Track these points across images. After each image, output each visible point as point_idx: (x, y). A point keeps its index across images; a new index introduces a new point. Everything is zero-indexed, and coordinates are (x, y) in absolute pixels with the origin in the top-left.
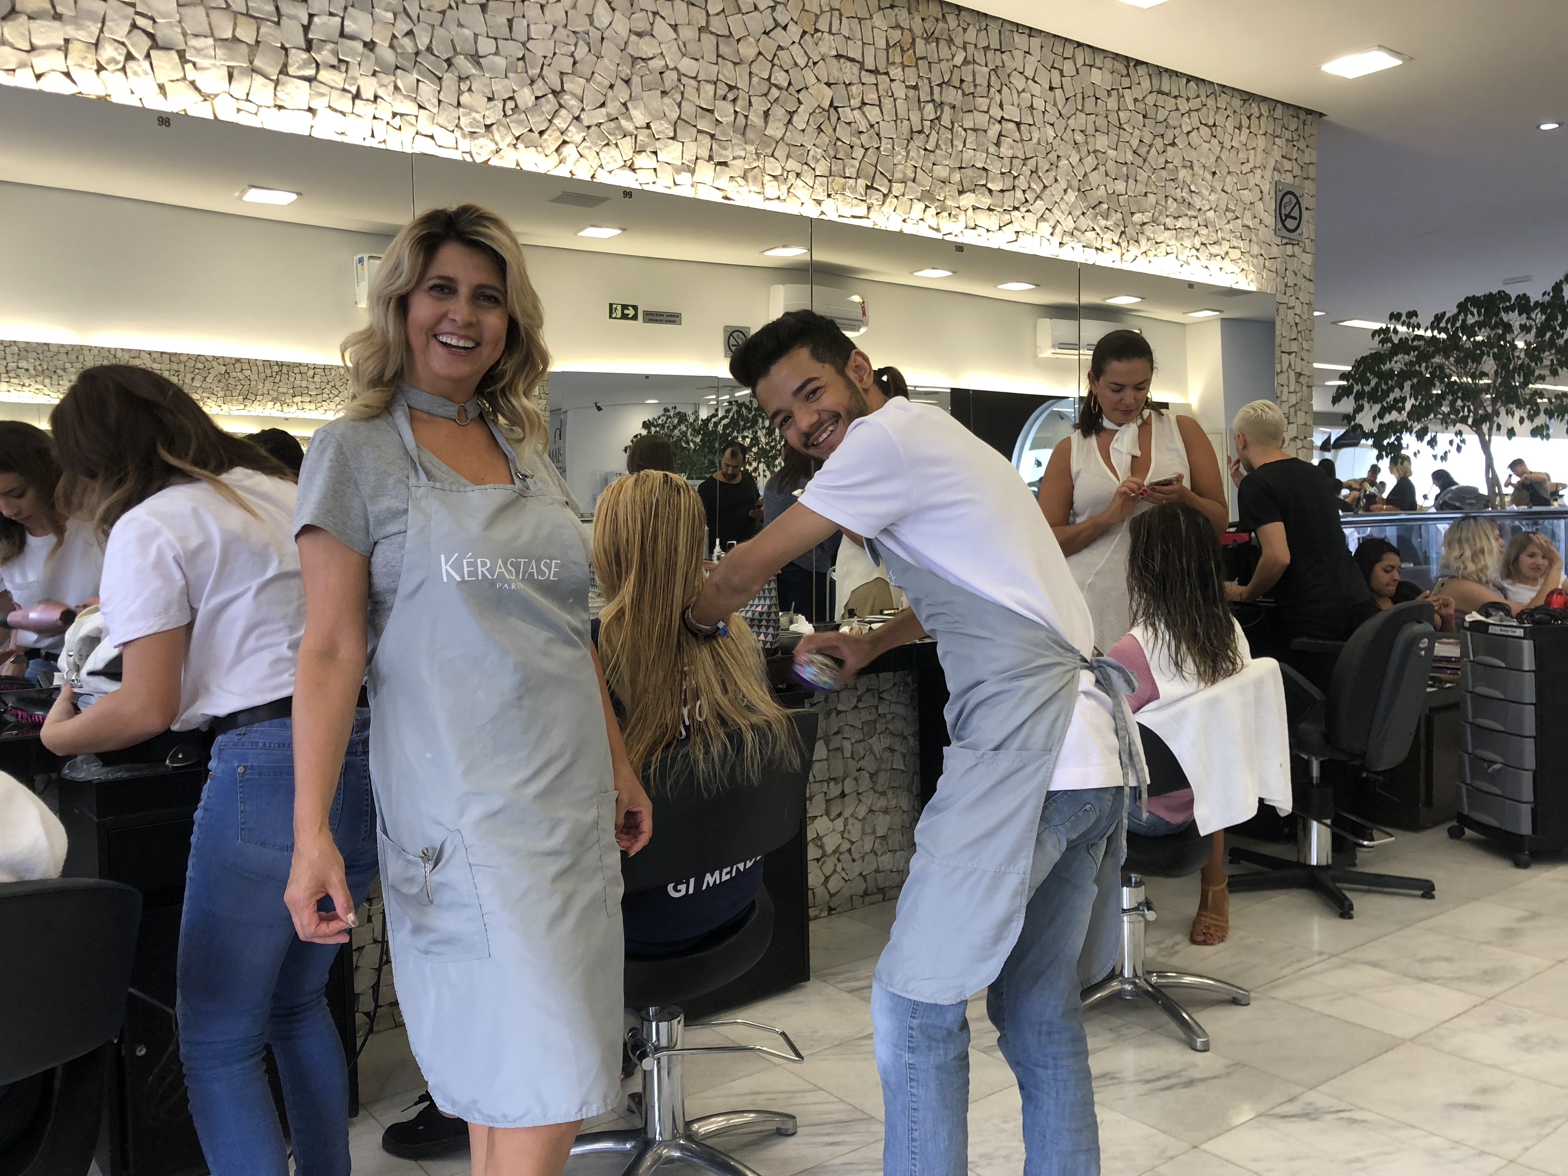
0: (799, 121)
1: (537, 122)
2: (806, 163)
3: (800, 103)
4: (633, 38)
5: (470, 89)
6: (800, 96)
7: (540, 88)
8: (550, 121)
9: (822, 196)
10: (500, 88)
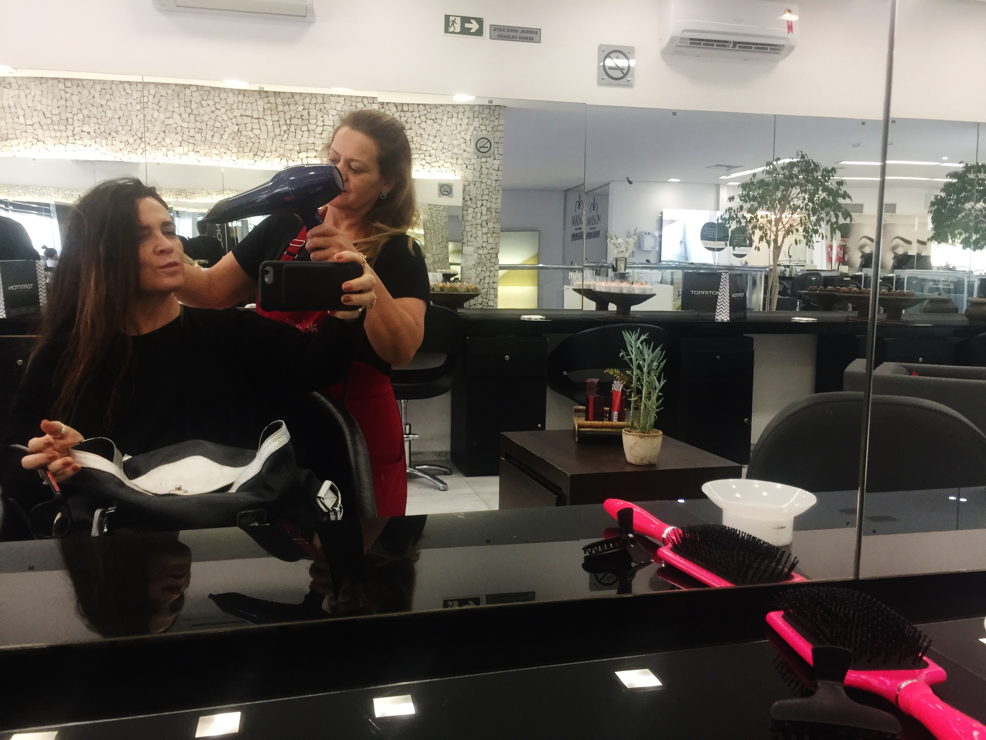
0: (225, 137)
1: (135, 147)
2: (228, 149)
3: (225, 131)
4: (166, 120)
5: (115, 140)
6: (225, 129)
7: (135, 137)
8: (139, 146)
9: (236, 159)
10: (124, 139)
